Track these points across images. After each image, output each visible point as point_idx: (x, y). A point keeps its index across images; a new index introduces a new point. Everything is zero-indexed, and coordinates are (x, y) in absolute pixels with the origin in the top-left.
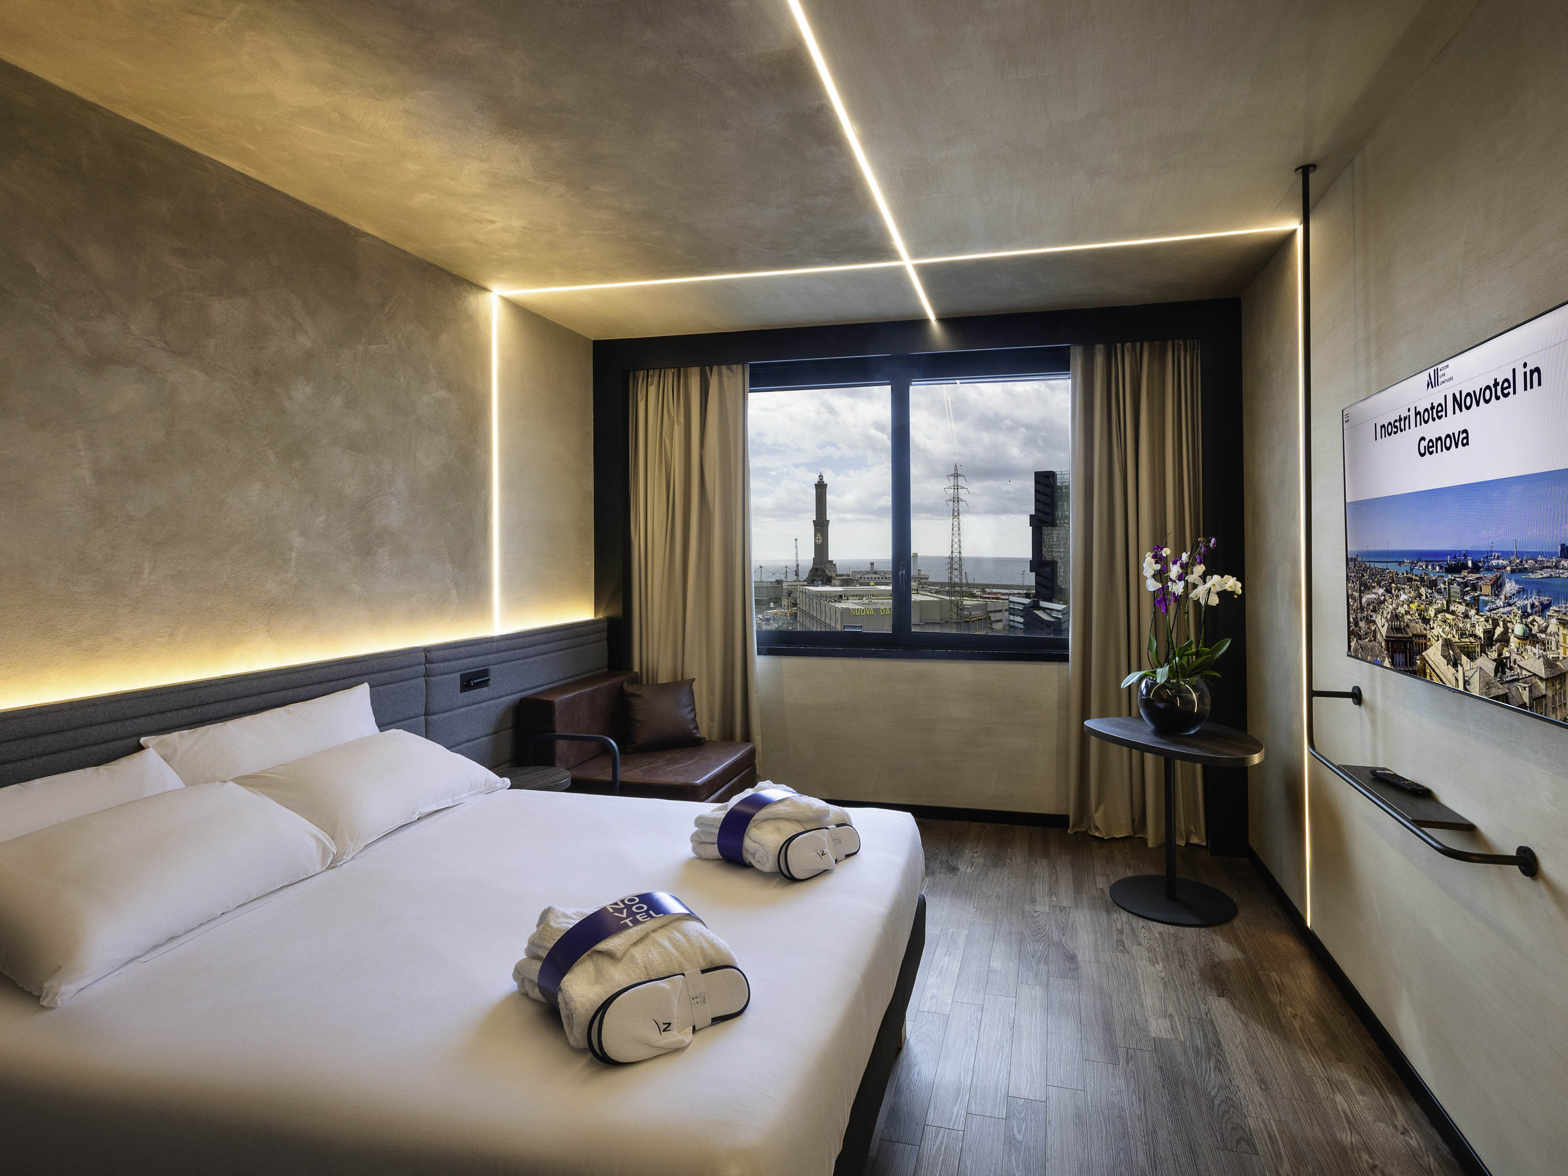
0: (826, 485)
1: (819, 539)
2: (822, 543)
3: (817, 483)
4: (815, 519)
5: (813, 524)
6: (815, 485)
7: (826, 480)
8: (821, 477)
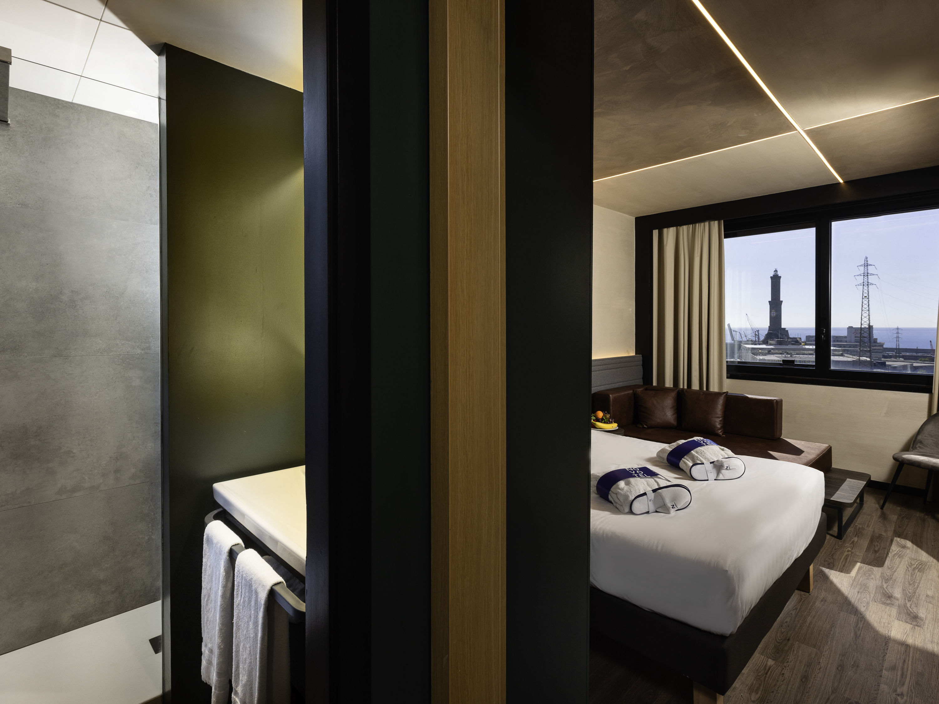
0: (780, 277)
1: (773, 314)
2: (777, 316)
3: (772, 276)
4: (770, 300)
5: (769, 303)
6: (771, 277)
7: (779, 274)
8: (776, 271)
